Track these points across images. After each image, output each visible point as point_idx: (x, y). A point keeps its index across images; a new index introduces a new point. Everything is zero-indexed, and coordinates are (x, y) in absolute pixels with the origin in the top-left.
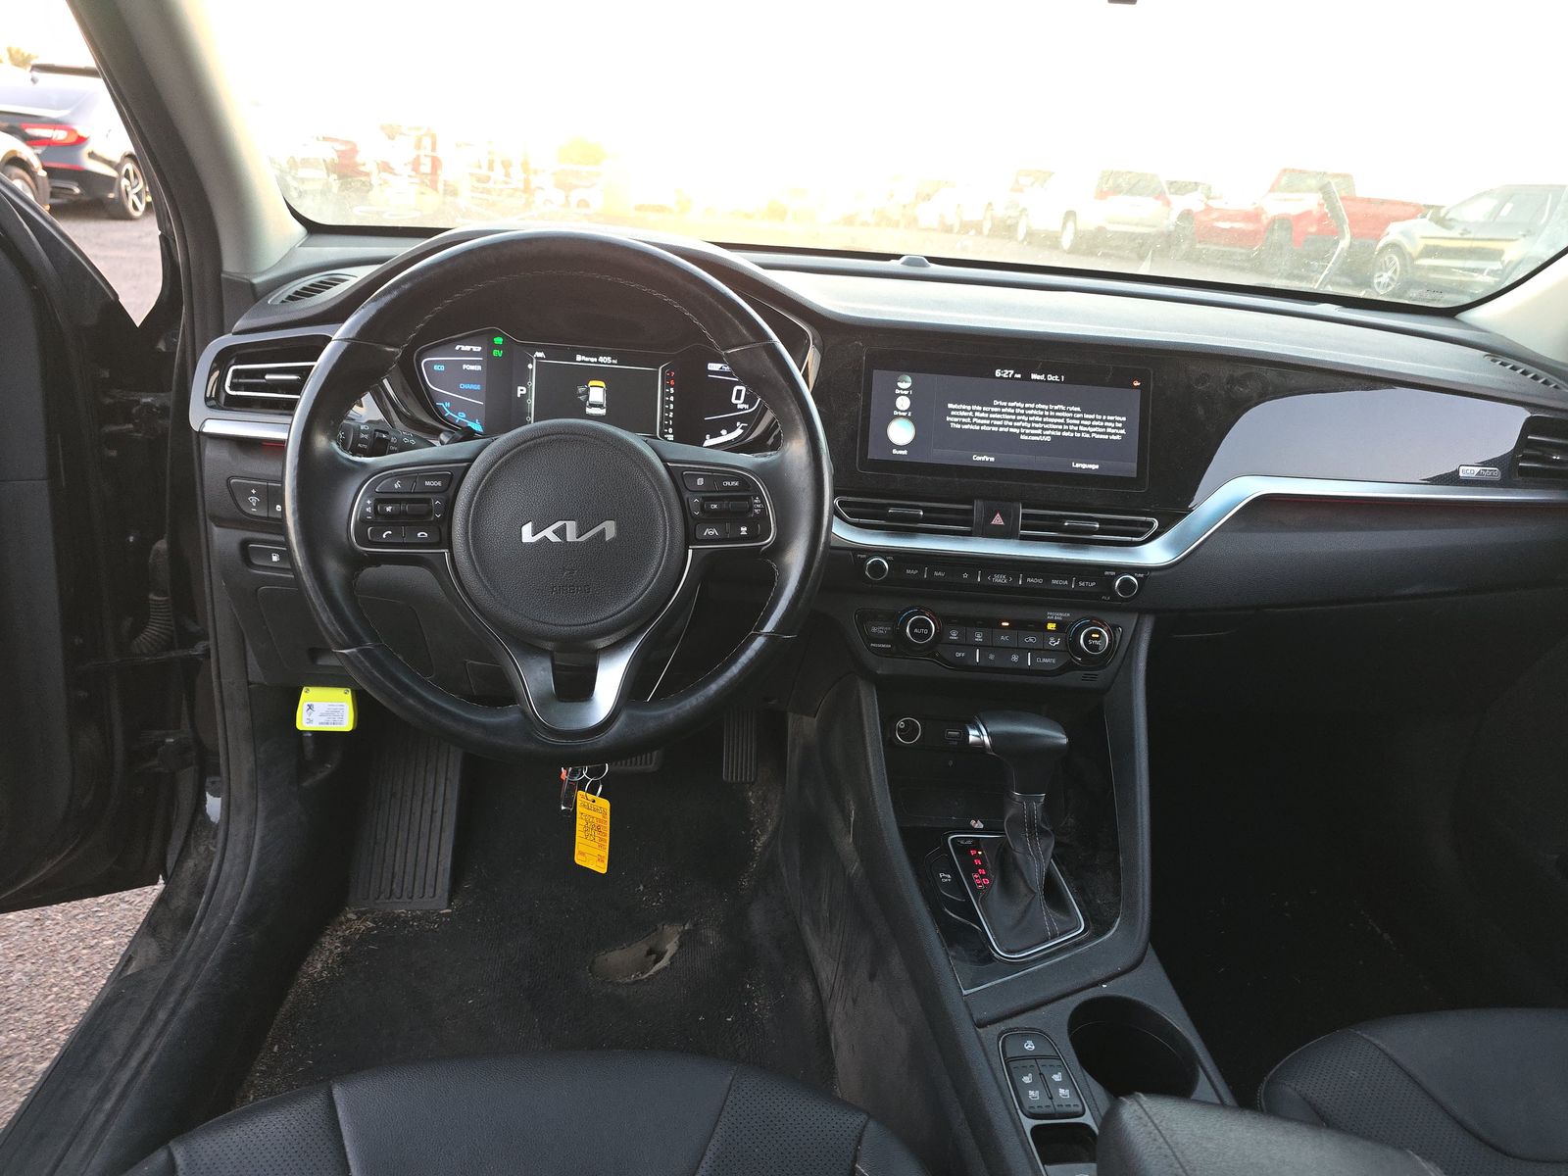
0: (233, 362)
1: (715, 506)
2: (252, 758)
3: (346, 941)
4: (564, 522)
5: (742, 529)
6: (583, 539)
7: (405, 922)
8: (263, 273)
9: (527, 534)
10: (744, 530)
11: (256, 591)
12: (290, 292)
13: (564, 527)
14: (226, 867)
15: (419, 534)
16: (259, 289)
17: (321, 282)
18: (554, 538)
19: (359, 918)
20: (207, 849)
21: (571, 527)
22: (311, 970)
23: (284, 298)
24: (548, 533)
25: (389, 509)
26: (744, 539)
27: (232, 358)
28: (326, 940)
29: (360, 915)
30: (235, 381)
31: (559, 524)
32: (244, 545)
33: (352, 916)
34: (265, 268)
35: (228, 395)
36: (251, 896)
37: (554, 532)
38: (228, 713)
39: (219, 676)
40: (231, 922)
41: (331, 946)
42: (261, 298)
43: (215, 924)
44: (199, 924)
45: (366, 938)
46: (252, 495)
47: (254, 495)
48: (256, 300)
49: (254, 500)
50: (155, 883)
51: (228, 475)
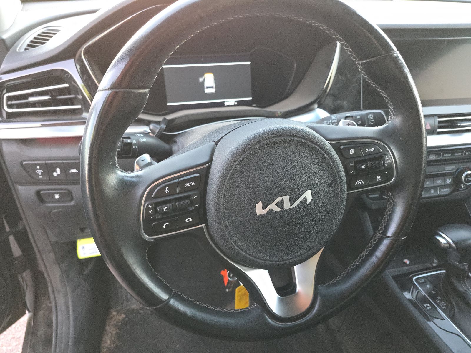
0: (5, 91)
1: (364, 167)
2: (59, 270)
3: (115, 326)
4: (282, 197)
5: (378, 177)
6: (294, 205)
7: (137, 312)
8: (6, 31)
9: (260, 210)
10: (379, 177)
11: (50, 212)
12: (28, 42)
13: (282, 201)
14: (60, 317)
15: (186, 220)
16: (8, 42)
17: (43, 33)
18: (277, 209)
19: (118, 314)
20: (47, 305)
21: (286, 199)
22: (106, 345)
23: (25, 46)
24: (273, 206)
25: (165, 209)
26: (380, 183)
27: (3, 90)
28: (107, 328)
29: (118, 312)
30: (9, 103)
31: (279, 199)
32: (38, 193)
33: (115, 313)
34: (7, 28)
35: (7, 113)
36: (75, 327)
37: (277, 205)
38: (43, 256)
39: (35, 242)
40: (70, 344)
41: (111, 330)
42: (11, 48)
43: (63, 347)
44: (56, 348)
45: (124, 323)
46: (37, 169)
47: (39, 169)
48: (8, 49)
49: (39, 172)
50: (25, 313)
51: (20, 160)
